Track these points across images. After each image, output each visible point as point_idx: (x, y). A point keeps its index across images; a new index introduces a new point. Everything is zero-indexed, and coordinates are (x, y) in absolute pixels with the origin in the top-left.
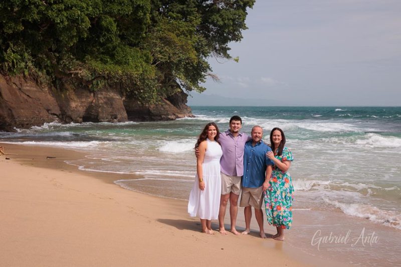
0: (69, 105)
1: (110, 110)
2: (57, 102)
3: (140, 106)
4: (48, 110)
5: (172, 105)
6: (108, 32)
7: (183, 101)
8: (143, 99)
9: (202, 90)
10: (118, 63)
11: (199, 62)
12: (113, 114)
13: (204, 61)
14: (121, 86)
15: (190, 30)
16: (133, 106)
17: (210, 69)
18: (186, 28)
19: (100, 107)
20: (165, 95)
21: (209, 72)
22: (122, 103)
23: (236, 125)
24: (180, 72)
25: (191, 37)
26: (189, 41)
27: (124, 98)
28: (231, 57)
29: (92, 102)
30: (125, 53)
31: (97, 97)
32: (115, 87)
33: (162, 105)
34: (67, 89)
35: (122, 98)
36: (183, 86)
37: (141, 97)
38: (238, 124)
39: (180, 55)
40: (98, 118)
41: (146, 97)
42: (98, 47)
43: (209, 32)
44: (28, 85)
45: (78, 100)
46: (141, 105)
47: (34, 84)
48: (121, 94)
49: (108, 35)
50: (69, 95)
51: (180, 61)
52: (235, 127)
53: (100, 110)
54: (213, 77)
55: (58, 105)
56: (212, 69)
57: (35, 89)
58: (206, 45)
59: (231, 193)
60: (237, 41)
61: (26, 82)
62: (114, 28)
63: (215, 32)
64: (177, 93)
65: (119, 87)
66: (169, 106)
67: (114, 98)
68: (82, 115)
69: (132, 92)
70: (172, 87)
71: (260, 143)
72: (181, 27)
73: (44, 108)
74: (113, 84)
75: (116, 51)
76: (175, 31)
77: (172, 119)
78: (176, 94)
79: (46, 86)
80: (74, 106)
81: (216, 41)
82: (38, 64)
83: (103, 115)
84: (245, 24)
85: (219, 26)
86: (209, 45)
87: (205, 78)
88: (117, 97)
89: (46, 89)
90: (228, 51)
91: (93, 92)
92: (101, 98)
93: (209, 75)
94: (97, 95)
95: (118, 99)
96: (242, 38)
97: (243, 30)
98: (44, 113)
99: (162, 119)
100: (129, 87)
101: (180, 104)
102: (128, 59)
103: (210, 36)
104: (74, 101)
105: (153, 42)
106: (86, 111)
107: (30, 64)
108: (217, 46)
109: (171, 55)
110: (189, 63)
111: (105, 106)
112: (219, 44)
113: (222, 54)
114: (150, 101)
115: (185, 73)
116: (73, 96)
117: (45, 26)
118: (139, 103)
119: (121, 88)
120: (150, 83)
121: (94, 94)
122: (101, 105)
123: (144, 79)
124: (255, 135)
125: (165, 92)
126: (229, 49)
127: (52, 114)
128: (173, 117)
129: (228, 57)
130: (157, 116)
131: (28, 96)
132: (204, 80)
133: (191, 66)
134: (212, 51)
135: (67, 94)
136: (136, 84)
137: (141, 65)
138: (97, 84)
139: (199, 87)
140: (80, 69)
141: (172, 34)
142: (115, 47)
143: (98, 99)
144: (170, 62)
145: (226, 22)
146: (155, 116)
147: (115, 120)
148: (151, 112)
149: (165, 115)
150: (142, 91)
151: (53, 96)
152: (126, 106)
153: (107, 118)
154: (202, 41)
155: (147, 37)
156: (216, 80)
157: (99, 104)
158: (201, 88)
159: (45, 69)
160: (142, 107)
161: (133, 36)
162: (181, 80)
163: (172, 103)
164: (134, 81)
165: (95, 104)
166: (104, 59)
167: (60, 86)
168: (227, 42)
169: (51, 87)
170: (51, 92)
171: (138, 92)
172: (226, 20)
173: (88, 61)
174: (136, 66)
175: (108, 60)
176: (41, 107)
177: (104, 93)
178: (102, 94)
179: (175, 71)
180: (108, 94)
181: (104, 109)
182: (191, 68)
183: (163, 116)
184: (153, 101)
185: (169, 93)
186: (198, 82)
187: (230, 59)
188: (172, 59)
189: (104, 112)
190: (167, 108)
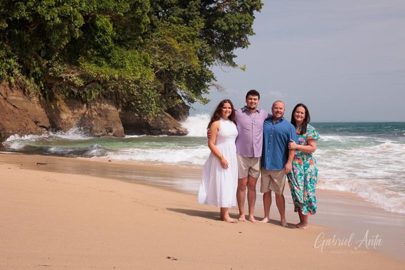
0: (59, 117)
1: (105, 122)
2: (46, 113)
3: (137, 119)
4: (36, 123)
5: (173, 118)
6: (103, 33)
7: (185, 113)
8: (141, 110)
9: (205, 102)
11: (202, 71)
12: (108, 127)
13: (207, 70)
14: (116, 97)
15: (192, 35)
16: (130, 119)
17: (214, 78)
18: (188, 32)
20: (165, 107)
21: (213, 81)
22: (118, 115)
23: (253, 101)
24: (182, 81)
25: (193, 43)
26: (191, 48)
27: (120, 110)
28: (237, 66)
29: (85, 114)
30: (122, 55)
31: (91, 108)
32: (110, 97)
33: (161, 118)
34: (57, 100)
35: (118, 110)
36: (185, 98)
37: (138, 108)
38: (255, 99)
39: (181, 63)
40: (92, 132)
41: (144, 109)
42: (92, 50)
43: (213, 38)
44: (14, 94)
45: (70, 112)
46: (139, 118)
47: (21, 93)
48: (117, 106)
50: (60, 105)
51: (181, 70)
52: (252, 103)
53: (93, 123)
54: (218, 87)
55: (48, 116)
56: (216, 79)
57: (22, 99)
58: (210, 52)
59: (249, 176)
60: (244, 47)
61: (12, 91)
62: (110, 29)
63: (220, 38)
64: (179, 105)
65: (114, 97)
66: (169, 119)
67: (109, 110)
69: (129, 103)
70: (173, 98)
71: (282, 120)
72: (182, 32)
73: (32, 120)
74: (108, 94)
75: (112, 54)
76: (176, 36)
77: (173, 134)
78: (177, 106)
79: (34, 95)
80: (66, 118)
81: (221, 48)
82: (26, 72)
83: (97, 128)
84: (252, 29)
85: (225, 32)
86: (213, 52)
87: (209, 89)
88: (112, 108)
89: (35, 99)
90: (233, 58)
91: (86, 102)
92: (94, 109)
93: (213, 85)
94: (90, 105)
95: (114, 111)
96: (249, 44)
97: (250, 36)
98: (32, 126)
99: (161, 133)
100: (125, 98)
101: (181, 117)
103: (214, 43)
104: (65, 112)
105: (152, 48)
107: (16, 71)
108: (222, 53)
109: (172, 63)
110: (190, 72)
111: (99, 118)
112: (224, 51)
113: (227, 62)
114: (148, 113)
115: (187, 83)
116: (64, 107)
117: (34, 27)
118: (136, 115)
119: (116, 99)
120: (148, 93)
121: (87, 106)
122: (94, 117)
123: (142, 89)
124: (276, 110)
125: (164, 103)
126: (235, 56)
127: (40, 126)
128: (174, 131)
129: (234, 65)
130: (156, 129)
131: (14, 106)
132: (208, 91)
133: (194, 75)
134: (217, 58)
135: (58, 104)
136: (133, 95)
137: (140, 69)
138: (91, 94)
139: (202, 99)
140: (73, 73)
141: (172, 40)
142: (111, 49)
143: (91, 111)
144: (170, 71)
145: (232, 26)
146: (154, 129)
147: (110, 133)
148: (149, 126)
149: (165, 128)
150: (139, 102)
151: (42, 107)
152: (122, 119)
153: (101, 132)
154: (206, 47)
155: (145, 43)
156: (221, 91)
157: (92, 116)
158: (205, 99)
159: (33, 77)
160: (140, 119)
161: (130, 42)
162: (182, 91)
163: (172, 115)
164: (131, 91)
165: (88, 116)
166: (98, 62)
167: (49, 96)
168: (233, 49)
169: (40, 97)
170: (40, 102)
171: (135, 103)
172: (231, 24)
173: (82, 62)
174: (134, 71)
175: (104, 63)
176: (28, 119)
177: (98, 104)
178: (96, 105)
179: (176, 81)
180: (103, 105)
181: (98, 122)
182: (193, 78)
183: (162, 130)
184: (152, 114)
185: (169, 104)
186: (201, 93)
187: (236, 68)
188: (173, 68)
189: (98, 125)
190: (167, 121)
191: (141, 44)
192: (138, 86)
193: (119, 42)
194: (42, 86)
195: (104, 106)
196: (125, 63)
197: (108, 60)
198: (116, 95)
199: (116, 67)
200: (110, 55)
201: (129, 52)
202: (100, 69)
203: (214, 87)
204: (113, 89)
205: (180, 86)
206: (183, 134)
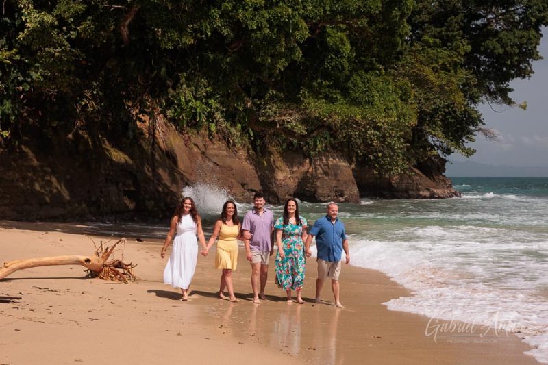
0: (273, 176)
1: (334, 183)
2: (257, 172)
3: (376, 178)
4: (243, 185)
5: (424, 176)
6: (336, 55)
7: (439, 169)
8: (382, 166)
9: (469, 153)
10: (356, 102)
11: (466, 111)
12: (338, 189)
13: (473, 110)
14: (349, 148)
15: (455, 62)
16: (367, 177)
17: (480, 121)
18: (449, 59)
19: (319, 178)
20: (414, 161)
21: (480, 125)
22: (351, 173)
24: (436, 126)
25: (456, 72)
26: (453, 79)
27: (353, 166)
28: (514, 103)
29: (307, 171)
31: (314, 163)
32: (340, 149)
33: (410, 176)
34: (270, 153)
35: (351, 165)
36: (438, 147)
37: (378, 163)
39: (436, 100)
40: (316, 196)
41: (385, 164)
42: (319, 81)
43: (479, 67)
44: (215, 147)
45: (288, 170)
46: (378, 176)
47: (224, 146)
48: (350, 160)
49: (336, 61)
51: (436, 110)
53: (318, 184)
54: (485, 132)
55: (259, 177)
56: (484, 122)
57: (225, 153)
58: (475, 86)
60: (524, 77)
61: (213, 143)
62: (347, 48)
63: (489, 66)
64: (433, 158)
65: (346, 150)
66: (419, 178)
67: (339, 166)
68: (292, 192)
70: (425, 148)
72: (440, 58)
73: (238, 182)
74: (338, 145)
75: (352, 82)
76: (432, 63)
77: (425, 197)
78: (430, 158)
79: (241, 148)
80: (282, 178)
81: (490, 79)
82: (231, 117)
83: (323, 191)
84: (537, 52)
85: (499, 57)
86: (479, 85)
87: (474, 135)
88: (343, 164)
89: (243, 153)
90: (509, 93)
91: (309, 156)
92: (320, 165)
93: (480, 129)
94: (315, 160)
95: (345, 168)
96: (533, 72)
97: (534, 62)
98: (237, 189)
99: (408, 197)
100: (361, 150)
101: (434, 174)
102: (373, 96)
103: (480, 72)
104: (281, 170)
106: (298, 186)
107: (218, 116)
108: (492, 86)
109: (423, 101)
110: (449, 113)
111: (326, 178)
112: (495, 83)
113: (500, 98)
114: (392, 170)
115: (444, 128)
116: (280, 163)
117: (236, 47)
118: (375, 172)
119: (349, 151)
121: (311, 161)
122: (319, 176)
123: (384, 136)
125: (413, 156)
126: (511, 90)
127: (248, 190)
128: (426, 193)
129: (509, 102)
130: (402, 191)
131: (216, 163)
132: (474, 138)
133: (453, 117)
134: (485, 93)
135: (272, 159)
136: (371, 145)
137: (395, 105)
138: (316, 146)
139: (465, 149)
140: (291, 115)
141: (426, 69)
143: (316, 168)
145: (508, 49)
146: (398, 191)
147: (341, 198)
148: (392, 186)
149: (414, 190)
150: (380, 155)
151: (251, 164)
152: (356, 178)
153: (329, 196)
154: (470, 79)
156: (490, 137)
157: (317, 174)
158: (469, 149)
159: (240, 123)
160: (380, 178)
162: (435, 138)
163: (424, 174)
165: (312, 175)
166: (331, 95)
167: (261, 148)
168: (508, 80)
169: (248, 150)
170: (249, 157)
171: (374, 156)
172: (507, 46)
173: (305, 97)
174: (387, 109)
176: (233, 180)
177: (324, 159)
178: (322, 160)
179: (428, 125)
180: (331, 159)
181: (325, 182)
182: (452, 121)
183: (411, 193)
184: (396, 170)
185: (420, 157)
186: (464, 141)
187: (513, 105)
188: (424, 108)
189: (325, 186)
190: (417, 180)
192: (378, 133)
194: (252, 134)
195: (332, 162)
198: (349, 145)
200: (348, 84)
203: (480, 132)
204: (344, 138)
205: (433, 133)
206: (439, 197)
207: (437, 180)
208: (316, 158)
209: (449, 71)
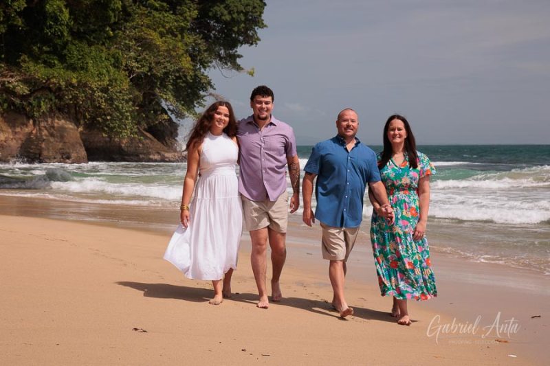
1: (60, 145)
3: (105, 141)
5: (156, 140)
6: (55, 22)
7: (172, 133)
8: (111, 129)
11: (196, 76)
12: (65, 151)
13: (202, 75)
14: (76, 110)
15: (182, 26)
16: (96, 140)
17: (212, 86)
18: (176, 24)
19: (44, 140)
20: (144, 124)
21: (211, 90)
22: (78, 135)
24: (167, 90)
25: (183, 37)
26: (179, 44)
27: (81, 129)
28: (242, 69)
29: (31, 133)
30: (82, 53)
31: (39, 125)
32: (66, 111)
33: (140, 140)
35: (78, 128)
36: (172, 111)
37: (107, 126)
39: (166, 64)
40: (42, 159)
41: (115, 127)
42: (39, 45)
43: (209, 31)
45: (10, 130)
46: (108, 139)
48: (77, 123)
49: (56, 27)
51: (166, 74)
52: (261, 110)
53: (43, 146)
54: (217, 98)
56: (215, 87)
58: (205, 51)
60: (252, 44)
63: (219, 32)
64: (163, 122)
65: (73, 111)
66: (150, 141)
67: (66, 128)
68: (14, 153)
70: (155, 112)
72: (167, 22)
74: (64, 106)
75: (68, 50)
76: (159, 28)
77: (156, 161)
78: (160, 123)
80: (3, 139)
81: (220, 45)
83: (49, 152)
84: (262, 20)
85: (225, 23)
86: (210, 51)
87: (205, 101)
88: (70, 126)
90: (238, 59)
91: (33, 117)
92: (45, 127)
93: (211, 94)
94: (39, 122)
95: (72, 130)
96: (259, 39)
97: (260, 29)
99: (139, 160)
100: (89, 112)
101: (166, 138)
103: (210, 37)
104: (3, 131)
105: (125, 43)
106: (22, 147)
108: (222, 52)
109: (153, 65)
110: (179, 78)
111: (52, 139)
112: (225, 49)
113: (229, 64)
114: (121, 133)
115: (175, 92)
116: (1, 123)
118: (104, 135)
119: (76, 114)
120: (121, 105)
121: (34, 122)
122: (44, 137)
123: (111, 99)
125: (144, 119)
126: (240, 56)
128: (157, 157)
129: (238, 68)
132: (204, 103)
133: (184, 82)
134: (215, 59)
136: (100, 107)
137: (107, 71)
138: (40, 107)
139: (197, 113)
141: (153, 32)
142: (66, 44)
143: (40, 129)
144: (151, 75)
145: (235, 16)
146: (129, 155)
147: (67, 161)
148: (122, 150)
149: (144, 154)
150: (108, 118)
152: (84, 141)
153: (54, 158)
154: (200, 44)
155: (115, 36)
157: (41, 136)
158: (200, 113)
160: (110, 141)
161: (94, 35)
162: (167, 102)
163: (154, 136)
164: (97, 103)
165: (36, 136)
166: (48, 61)
168: (235, 46)
171: (103, 119)
172: (234, 13)
174: (99, 74)
175: (56, 62)
177: (50, 120)
178: (47, 121)
179: (159, 89)
180: (56, 121)
181: (50, 144)
182: (183, 85)
183: (141, 156)
184: (126, 133)
185: (151, 121)
186: (195, 106)
187: (242, 72)
188: (155, 71)
189: (51, 148)
190: (147, 144)
191: (109, 38)
192: (106, 95)
193: (77, 35)
195: (58, 123)
196: (87, 63)
197: (62, 59)
198: (76, 108)
199: (73, 68)
200: (65, 52)
201: (93, 48)
202: (51, 71)
203: (211, 97)
204: (71, 99)
205: (165, 97)
206: (170, 161)
207: (170, 144)
208: (40, 120)
209: (176, 36)
